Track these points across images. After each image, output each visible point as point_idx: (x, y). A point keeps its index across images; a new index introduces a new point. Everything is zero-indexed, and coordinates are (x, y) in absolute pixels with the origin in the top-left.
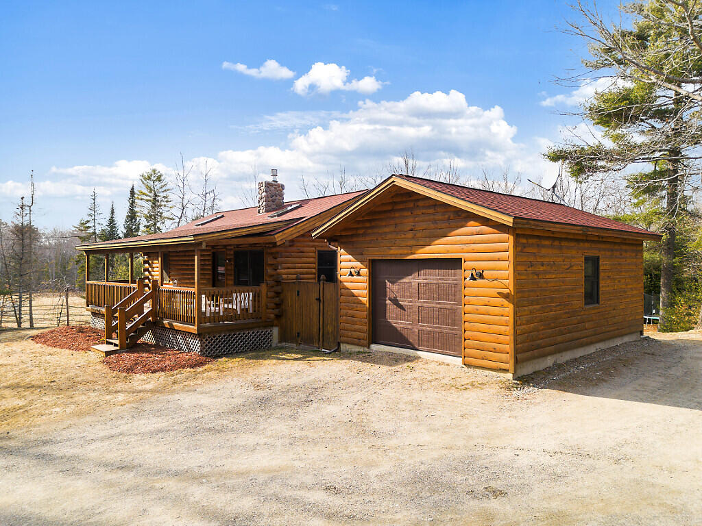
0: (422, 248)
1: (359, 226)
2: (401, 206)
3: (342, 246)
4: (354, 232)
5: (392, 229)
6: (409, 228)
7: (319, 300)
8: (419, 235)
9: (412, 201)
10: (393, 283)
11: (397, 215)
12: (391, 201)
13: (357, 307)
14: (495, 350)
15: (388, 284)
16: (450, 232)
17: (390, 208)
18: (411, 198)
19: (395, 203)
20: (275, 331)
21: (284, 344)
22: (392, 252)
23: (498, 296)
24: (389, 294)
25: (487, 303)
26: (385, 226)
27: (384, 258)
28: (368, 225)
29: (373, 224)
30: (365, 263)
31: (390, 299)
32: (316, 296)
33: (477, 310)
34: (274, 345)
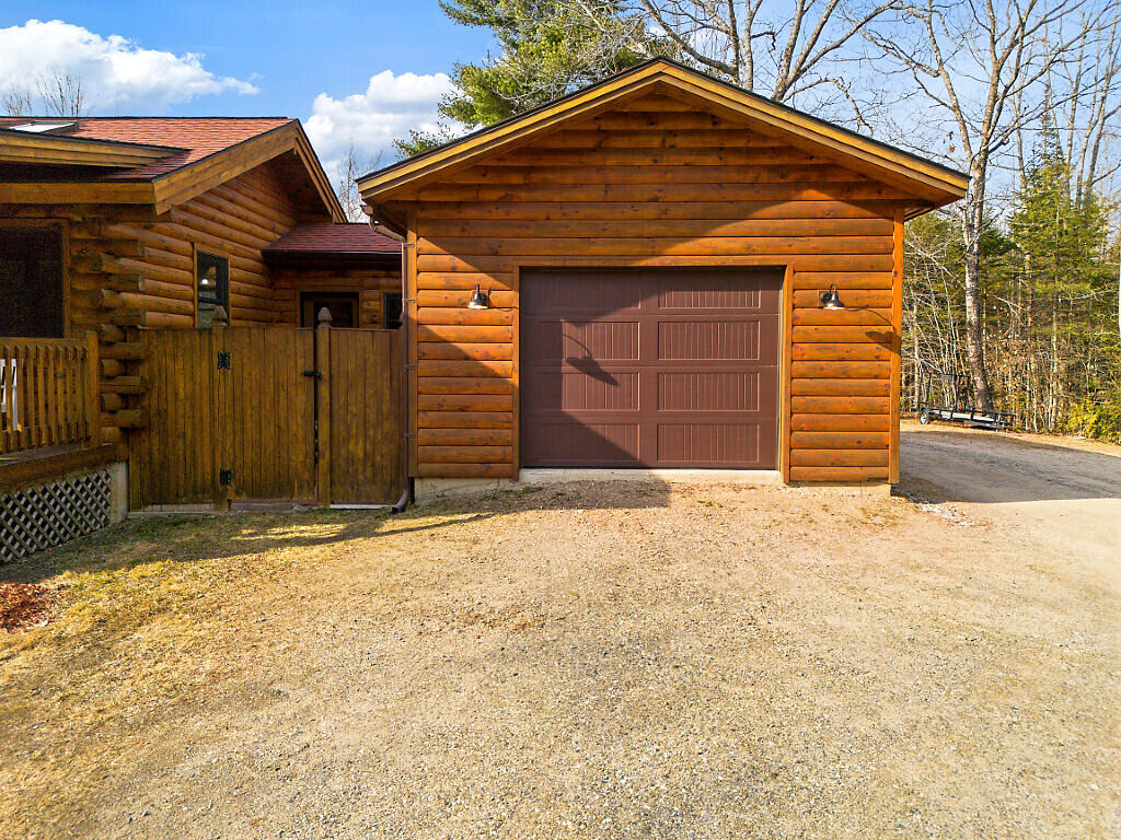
0: (683, 242)
1: (485, 181)
2: (623, 143)
3: (423, 230)
4: (468, 196)
5: (596, 194)
6: (646, 197)
7: (314, 375)
8: (675, 211)
9: (658, 133)
10: (577, 323)
11: (612, 161)
12: (594, 127)
13: (478, 385)
14: (860, 445)
15: (567, 328)
16: (757, 209)
17: (589, 143)
18: (651, 128)
19: (607, 133)
20: (119, 474)
21: (154, 511)
22: (593, 250)
23: (867, 338)
24: (570, 349)
25: (845, 355)
26: (574, 186)
27: (568, 264)
28: (516, 179)
29: (536, 177)
30: (506, 276)
31: (573, 362)
32: (303, 363)
33: (822, 369)
34: (115, 519)
